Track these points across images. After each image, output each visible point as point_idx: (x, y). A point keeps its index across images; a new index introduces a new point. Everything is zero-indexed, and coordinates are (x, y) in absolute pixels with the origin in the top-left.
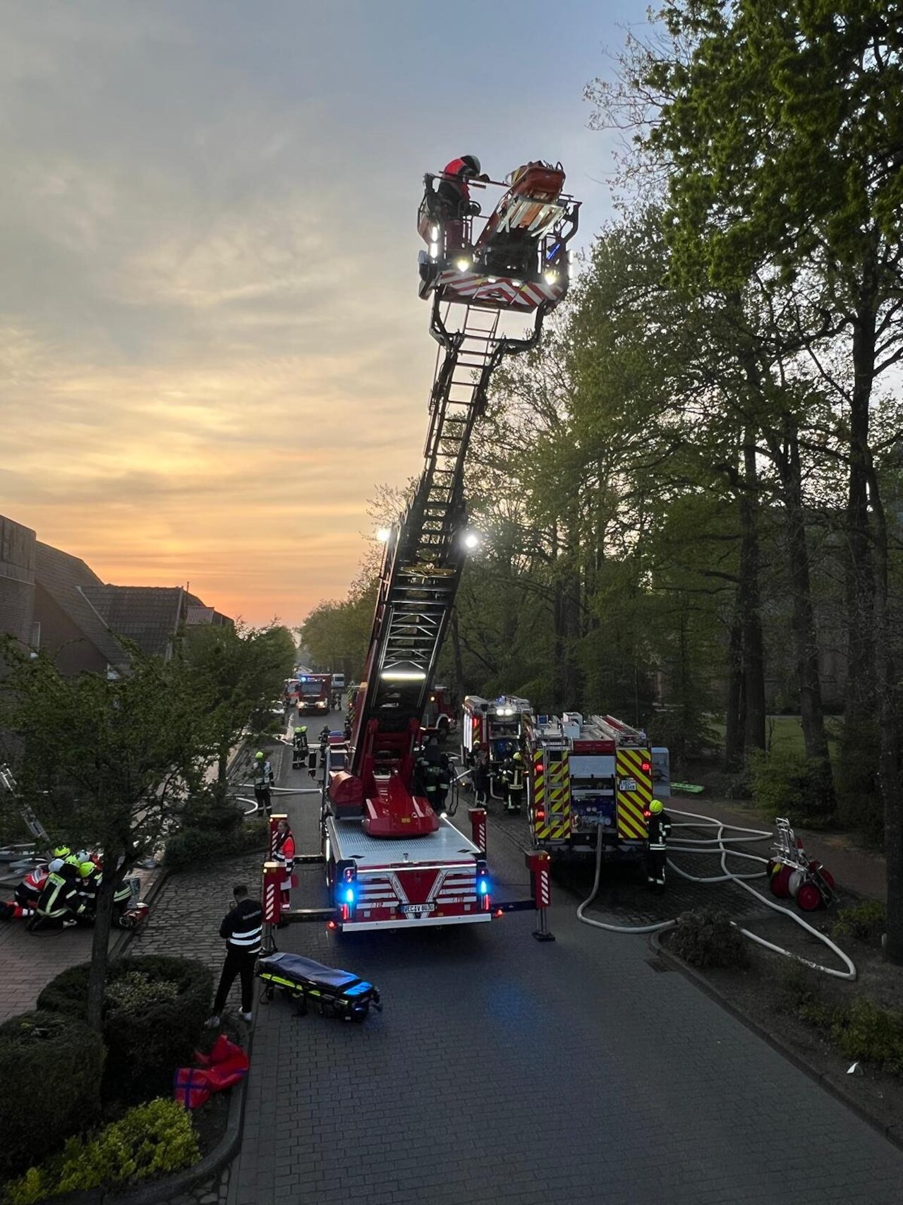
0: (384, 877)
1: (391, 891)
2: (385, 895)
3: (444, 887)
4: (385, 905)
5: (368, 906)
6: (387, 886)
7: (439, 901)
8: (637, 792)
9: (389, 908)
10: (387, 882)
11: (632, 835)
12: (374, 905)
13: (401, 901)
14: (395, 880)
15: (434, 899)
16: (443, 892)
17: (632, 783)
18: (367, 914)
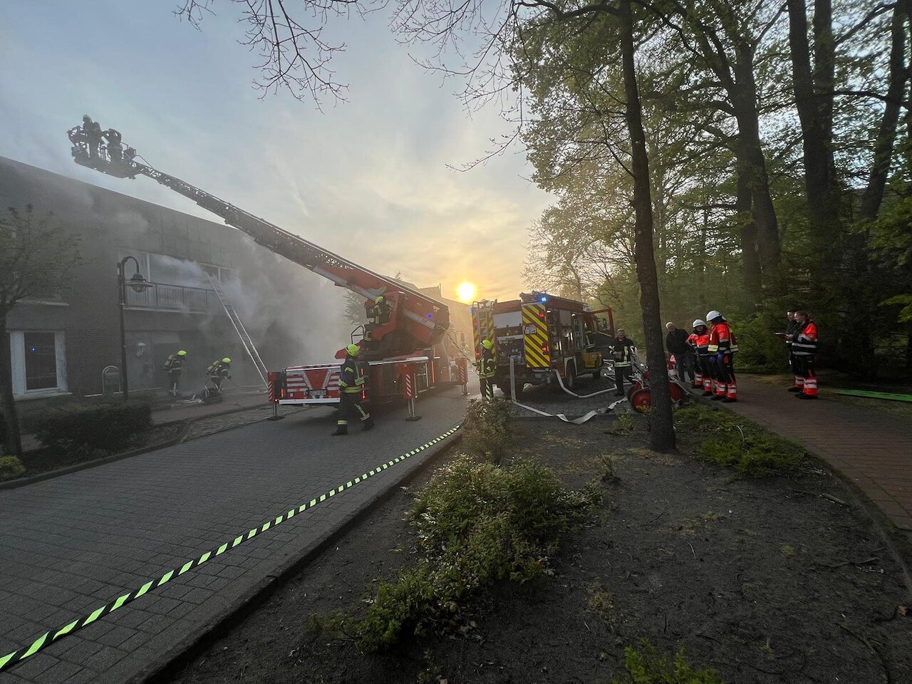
0: (299, 374)
1: (303, 382)
2: (301, 385)
3: (331, 380)
4: (301, 390)
5: (292, 390)
6: (301, 379)
7: (329, 389)
8: (537, 334)
9: (303, 392)
10: (301, 377)
11: (536, 365)
12: (295, 390)
13: (308, 388)
14: (305, 376)
15: (326, 387)
16: (330, 383)
17: (533, 329)
18: (292, 395)
